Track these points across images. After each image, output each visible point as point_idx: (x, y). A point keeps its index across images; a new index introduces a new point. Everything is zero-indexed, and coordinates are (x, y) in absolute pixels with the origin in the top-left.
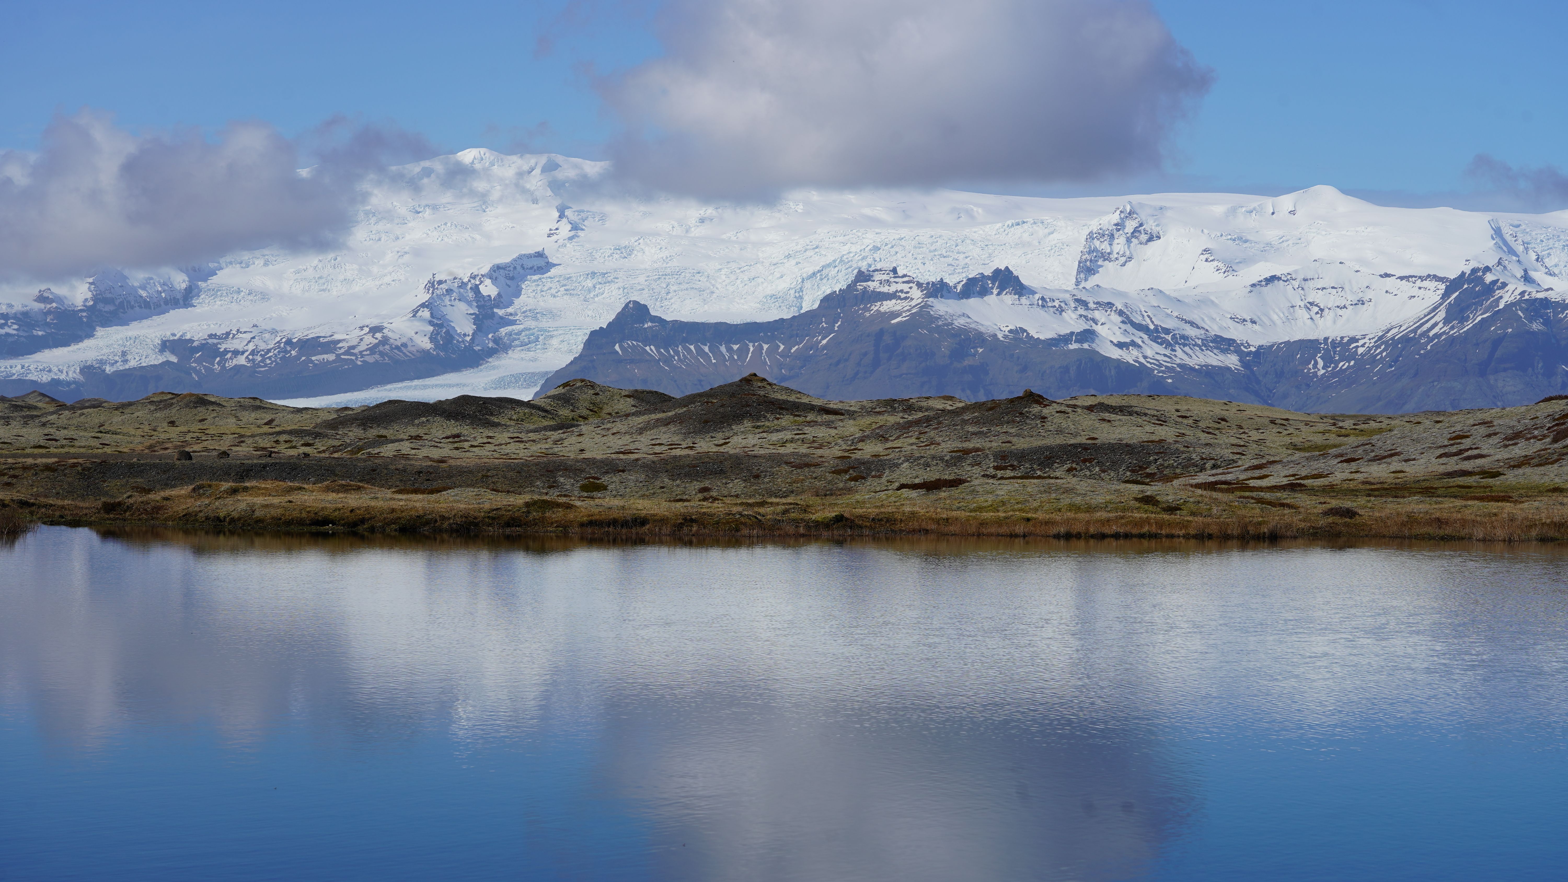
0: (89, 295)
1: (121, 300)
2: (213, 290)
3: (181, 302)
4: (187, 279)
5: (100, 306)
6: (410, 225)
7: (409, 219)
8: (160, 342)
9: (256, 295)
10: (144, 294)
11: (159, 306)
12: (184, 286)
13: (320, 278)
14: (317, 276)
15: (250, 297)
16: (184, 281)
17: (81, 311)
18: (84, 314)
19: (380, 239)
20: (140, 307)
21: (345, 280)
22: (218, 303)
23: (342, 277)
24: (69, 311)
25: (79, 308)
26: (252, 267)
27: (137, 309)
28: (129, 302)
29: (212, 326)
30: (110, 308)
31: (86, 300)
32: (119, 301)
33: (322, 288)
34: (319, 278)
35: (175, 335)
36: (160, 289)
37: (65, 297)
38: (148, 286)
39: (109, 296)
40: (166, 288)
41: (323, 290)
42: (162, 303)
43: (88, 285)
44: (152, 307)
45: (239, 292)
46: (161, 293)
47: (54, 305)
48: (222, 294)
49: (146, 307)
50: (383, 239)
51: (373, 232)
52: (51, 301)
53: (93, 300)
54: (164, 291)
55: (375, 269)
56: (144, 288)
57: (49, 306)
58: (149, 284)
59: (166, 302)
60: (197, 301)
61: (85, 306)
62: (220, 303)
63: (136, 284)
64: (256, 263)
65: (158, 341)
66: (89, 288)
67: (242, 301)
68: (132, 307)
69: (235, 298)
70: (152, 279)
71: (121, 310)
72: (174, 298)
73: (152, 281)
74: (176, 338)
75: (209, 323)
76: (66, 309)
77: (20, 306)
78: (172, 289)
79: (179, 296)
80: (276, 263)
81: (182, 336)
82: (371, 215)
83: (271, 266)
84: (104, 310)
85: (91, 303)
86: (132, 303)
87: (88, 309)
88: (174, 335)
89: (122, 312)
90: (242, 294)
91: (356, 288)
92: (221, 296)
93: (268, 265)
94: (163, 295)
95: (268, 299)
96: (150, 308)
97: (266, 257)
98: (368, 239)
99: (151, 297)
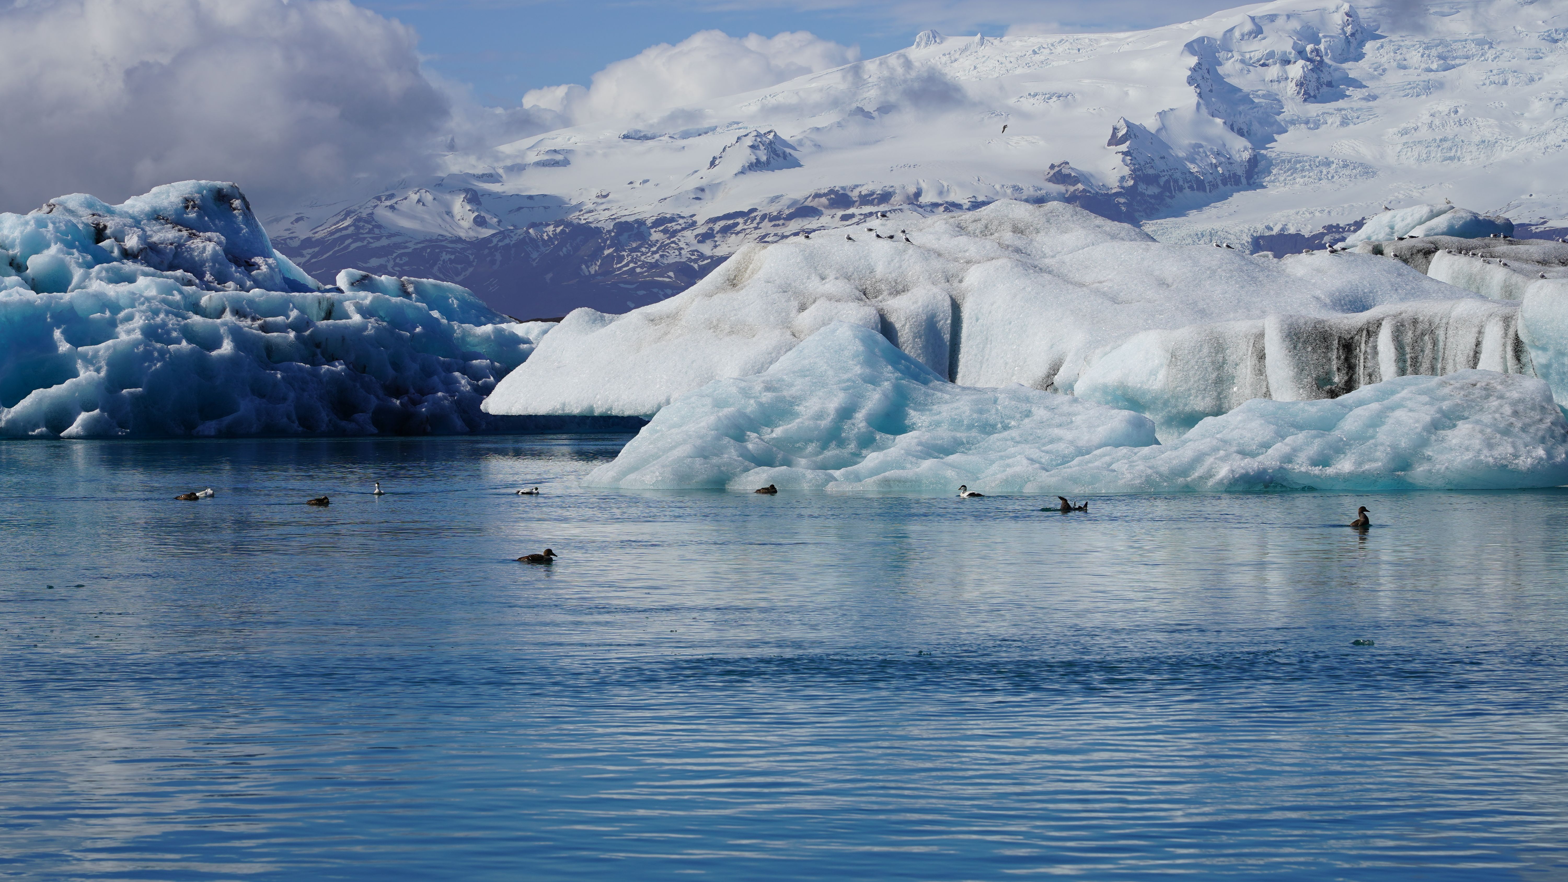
0: (1126, 171)
1: (1166, 178)
2: (1289, 161)
3: (1244, 180)
4: (1249, 145)
5: (1142, 187)
6: (1547, 60)
7: (1544, 51)
8: (1250, 240)
9: (1354, 168)
10: (1194, 168)
11: (1214, 186)
12: (1246, 155)
13: (1444, 140)
14: (1438, 138)
15: (1347, 172)
16: (1246, 149)
17: (1117, 194)
18: (1122, 200)
19: (1505, 83)
20: (1191, 188)
21: (1484, 142)
22: (1299, 180)
23: (1477, 139)
24: (1102, 195)
25: (1114, 191)
26: (1323, 128)
27: (1187, 191)
28: (1176, 181)
29: (1317, 214)
30: (1153, 190)
31: (1123, 178)
32: (1164, 179)
33: (1448, 155)
34: (1441, 140)
35: (1271, 229)
36: (1214, 161)
37: (1092, 175)
38: (1197, 157)
39: (1151, 172)
40: (1223, 159)
41: (1451, 159)
42: (1219, 182)
43: (1120, 156)
44: (1208, 190)
45: (1328, 164)
46: (1216, 167)
47: (1080, 186)
48: (1303, 167)
49: (1198, 189)
50: (1510, 82)
51: (1495, 72)
52: (1075, 180)
53: (1132, 178)
54: (1220, 164)
55: (1525, 126)
56: (1193, 161)
57: (1072, 189)
58: (1198, 153)
59: (1225, 180)
60: (1267, 179)
61: (1122, 187)
62: (1302, 180)
63: (1182, 154)
64: (1329, 122)
65: (1246, 239)
66: (1123, 160)
67: (1336, 177)
68: (1181, 189)
69: (1325, 172)
70: (1201, 146)
71: (1168, 194)
72: (1235, 174)
73: (1201, 150)
74: (1274, 233)
75: (1312, 209)
76: (1097, 193)
77: (1031, 189)
78: (1230, 161)
79: (1240, 172)
80: (1359, 121)
81: (1282, 229)
82: (1487, 47)
83: (1351, 126)
84: (1147, 193)
85: (1131, 183)
86: (1181, 183)
87: (1130, 192)
88: (1269, 228)
89: (1168, 197)
90: (1334, 166)
91: (1502, 154)
92: (1302, 170)
93: (1348, 124)
94: (1220, 170)
95: (1374, 173)
96: (1204, 190)
97: (1343, 112)
98: (1488, 82)
99: (1204, 174)
